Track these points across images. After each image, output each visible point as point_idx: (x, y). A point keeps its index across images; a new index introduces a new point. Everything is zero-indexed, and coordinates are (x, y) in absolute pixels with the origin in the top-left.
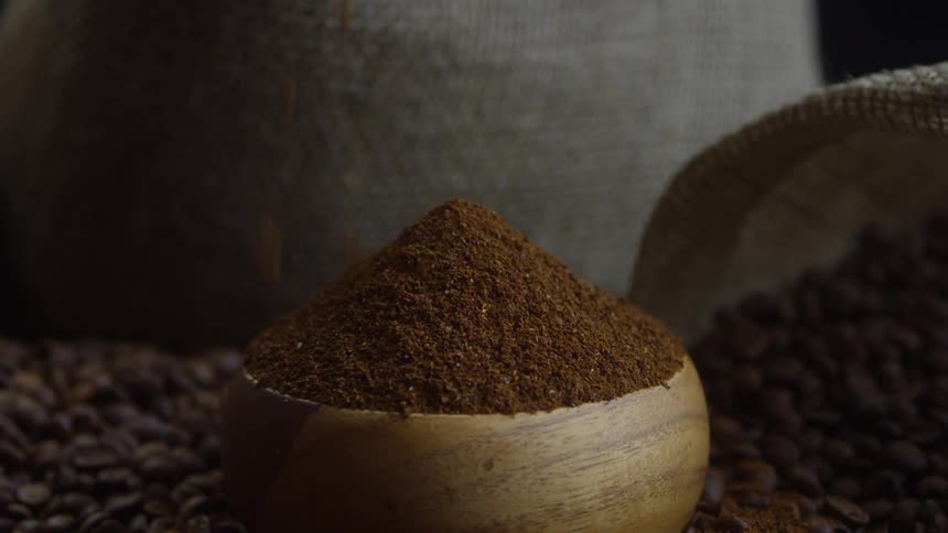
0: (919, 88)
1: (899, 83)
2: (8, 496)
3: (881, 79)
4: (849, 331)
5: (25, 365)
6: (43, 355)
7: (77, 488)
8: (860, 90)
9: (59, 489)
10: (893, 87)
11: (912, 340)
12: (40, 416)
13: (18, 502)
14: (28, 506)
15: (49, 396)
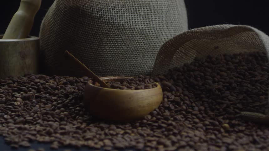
0: (202, 30)
1: (199, 30)
2: (51, 98)
3: (196, 29)
4: (192, 73)
5: (51, 79)
6: (54, 78)
7: (62, 97)
8: (192, 31)
9: (59, 97)
10: (198, 30)
11: (203, 74)
12: (55, 86)
13: (52, 99)
14: (54, 99)
15: (56, 83)
